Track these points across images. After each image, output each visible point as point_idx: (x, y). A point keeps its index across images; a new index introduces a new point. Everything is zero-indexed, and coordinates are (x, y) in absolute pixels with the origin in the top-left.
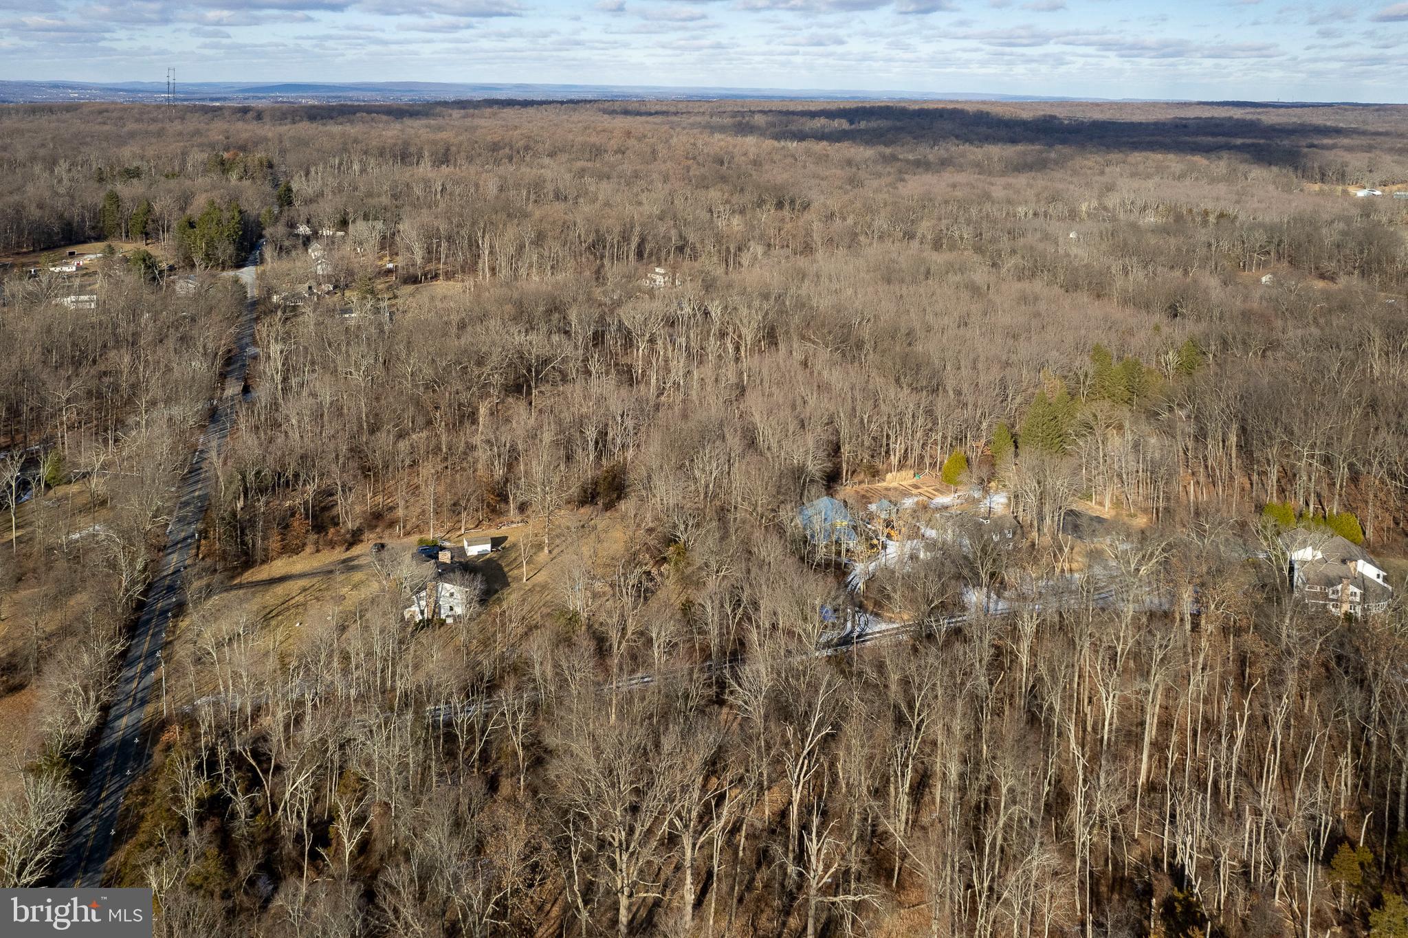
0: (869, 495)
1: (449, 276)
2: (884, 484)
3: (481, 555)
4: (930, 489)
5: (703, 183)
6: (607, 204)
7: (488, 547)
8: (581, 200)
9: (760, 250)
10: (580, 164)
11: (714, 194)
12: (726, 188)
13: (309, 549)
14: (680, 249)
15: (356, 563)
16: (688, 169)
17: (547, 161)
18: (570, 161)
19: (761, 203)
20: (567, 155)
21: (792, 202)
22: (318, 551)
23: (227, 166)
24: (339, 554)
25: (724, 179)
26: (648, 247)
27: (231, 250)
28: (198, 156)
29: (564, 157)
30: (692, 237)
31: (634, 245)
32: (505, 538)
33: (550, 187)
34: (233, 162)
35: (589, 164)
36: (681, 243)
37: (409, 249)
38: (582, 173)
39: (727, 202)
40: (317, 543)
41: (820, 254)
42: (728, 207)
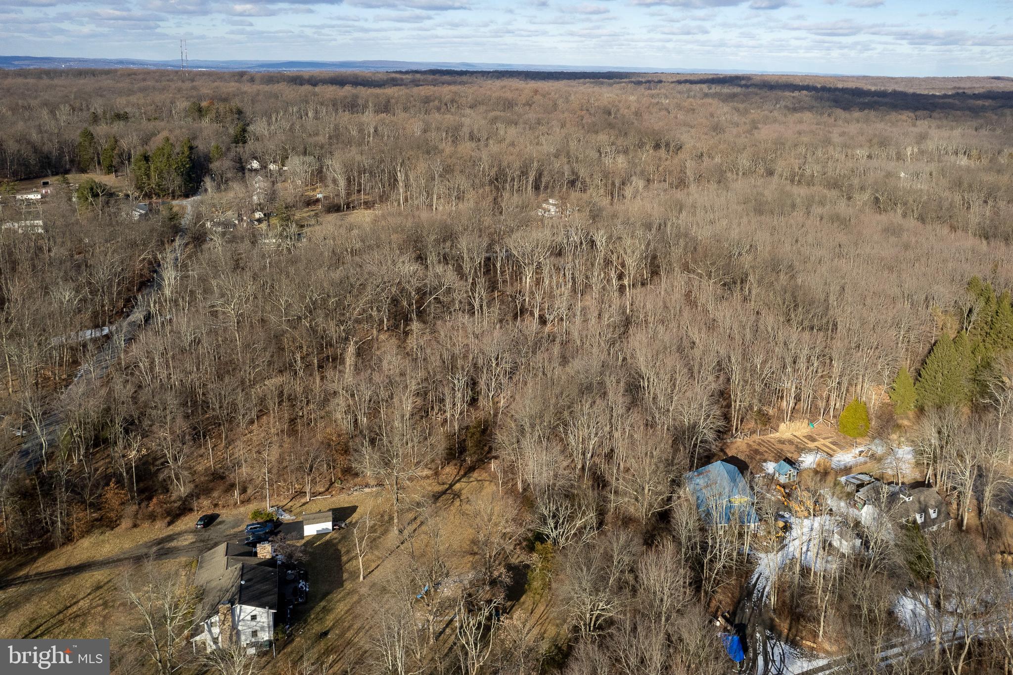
0: (762, 449)
1: (368, 205)
2: (777, 435)
3: (320, 535)
4: (827, 442)
5: (594, 129)
6: (513, 144)
7: (329, 525)
8: (491, 142)
9: (641, 184)
10: (493, 114)
11: (603, 137)
12: (612, 132)
13: (126, 523)
14: (572, 183)
15: (173, 544)
16: (582, 118)
17: (468, 111)
18: (486, 111)
19: (641, 145)
20: (485, 107)
21: (667, 145)
22: (135, 526)
23: (204, 113)
24: (159, 529)
25: (611, 126)
26: (544, 180)
27: (178, 181)
28: (182, 104)
29: (482, 109)
30: (583, 172)
31: (531, 179)
32: (353, 509)
33: (466, 130)
34: (208, 110)
35: (502, 114)
36: (572, 178)
37: (335, 181)
38: (494, 120)
39: (613, 144)
40: (136, 515)
41: (693, 188)
42: (614, 148)
